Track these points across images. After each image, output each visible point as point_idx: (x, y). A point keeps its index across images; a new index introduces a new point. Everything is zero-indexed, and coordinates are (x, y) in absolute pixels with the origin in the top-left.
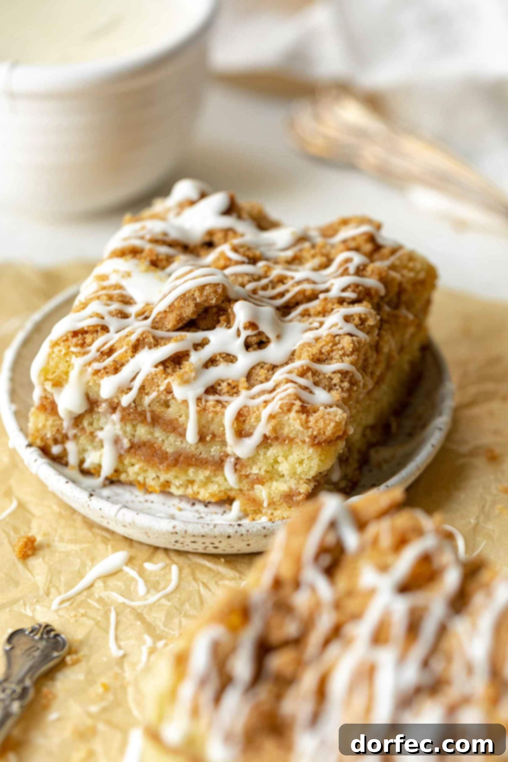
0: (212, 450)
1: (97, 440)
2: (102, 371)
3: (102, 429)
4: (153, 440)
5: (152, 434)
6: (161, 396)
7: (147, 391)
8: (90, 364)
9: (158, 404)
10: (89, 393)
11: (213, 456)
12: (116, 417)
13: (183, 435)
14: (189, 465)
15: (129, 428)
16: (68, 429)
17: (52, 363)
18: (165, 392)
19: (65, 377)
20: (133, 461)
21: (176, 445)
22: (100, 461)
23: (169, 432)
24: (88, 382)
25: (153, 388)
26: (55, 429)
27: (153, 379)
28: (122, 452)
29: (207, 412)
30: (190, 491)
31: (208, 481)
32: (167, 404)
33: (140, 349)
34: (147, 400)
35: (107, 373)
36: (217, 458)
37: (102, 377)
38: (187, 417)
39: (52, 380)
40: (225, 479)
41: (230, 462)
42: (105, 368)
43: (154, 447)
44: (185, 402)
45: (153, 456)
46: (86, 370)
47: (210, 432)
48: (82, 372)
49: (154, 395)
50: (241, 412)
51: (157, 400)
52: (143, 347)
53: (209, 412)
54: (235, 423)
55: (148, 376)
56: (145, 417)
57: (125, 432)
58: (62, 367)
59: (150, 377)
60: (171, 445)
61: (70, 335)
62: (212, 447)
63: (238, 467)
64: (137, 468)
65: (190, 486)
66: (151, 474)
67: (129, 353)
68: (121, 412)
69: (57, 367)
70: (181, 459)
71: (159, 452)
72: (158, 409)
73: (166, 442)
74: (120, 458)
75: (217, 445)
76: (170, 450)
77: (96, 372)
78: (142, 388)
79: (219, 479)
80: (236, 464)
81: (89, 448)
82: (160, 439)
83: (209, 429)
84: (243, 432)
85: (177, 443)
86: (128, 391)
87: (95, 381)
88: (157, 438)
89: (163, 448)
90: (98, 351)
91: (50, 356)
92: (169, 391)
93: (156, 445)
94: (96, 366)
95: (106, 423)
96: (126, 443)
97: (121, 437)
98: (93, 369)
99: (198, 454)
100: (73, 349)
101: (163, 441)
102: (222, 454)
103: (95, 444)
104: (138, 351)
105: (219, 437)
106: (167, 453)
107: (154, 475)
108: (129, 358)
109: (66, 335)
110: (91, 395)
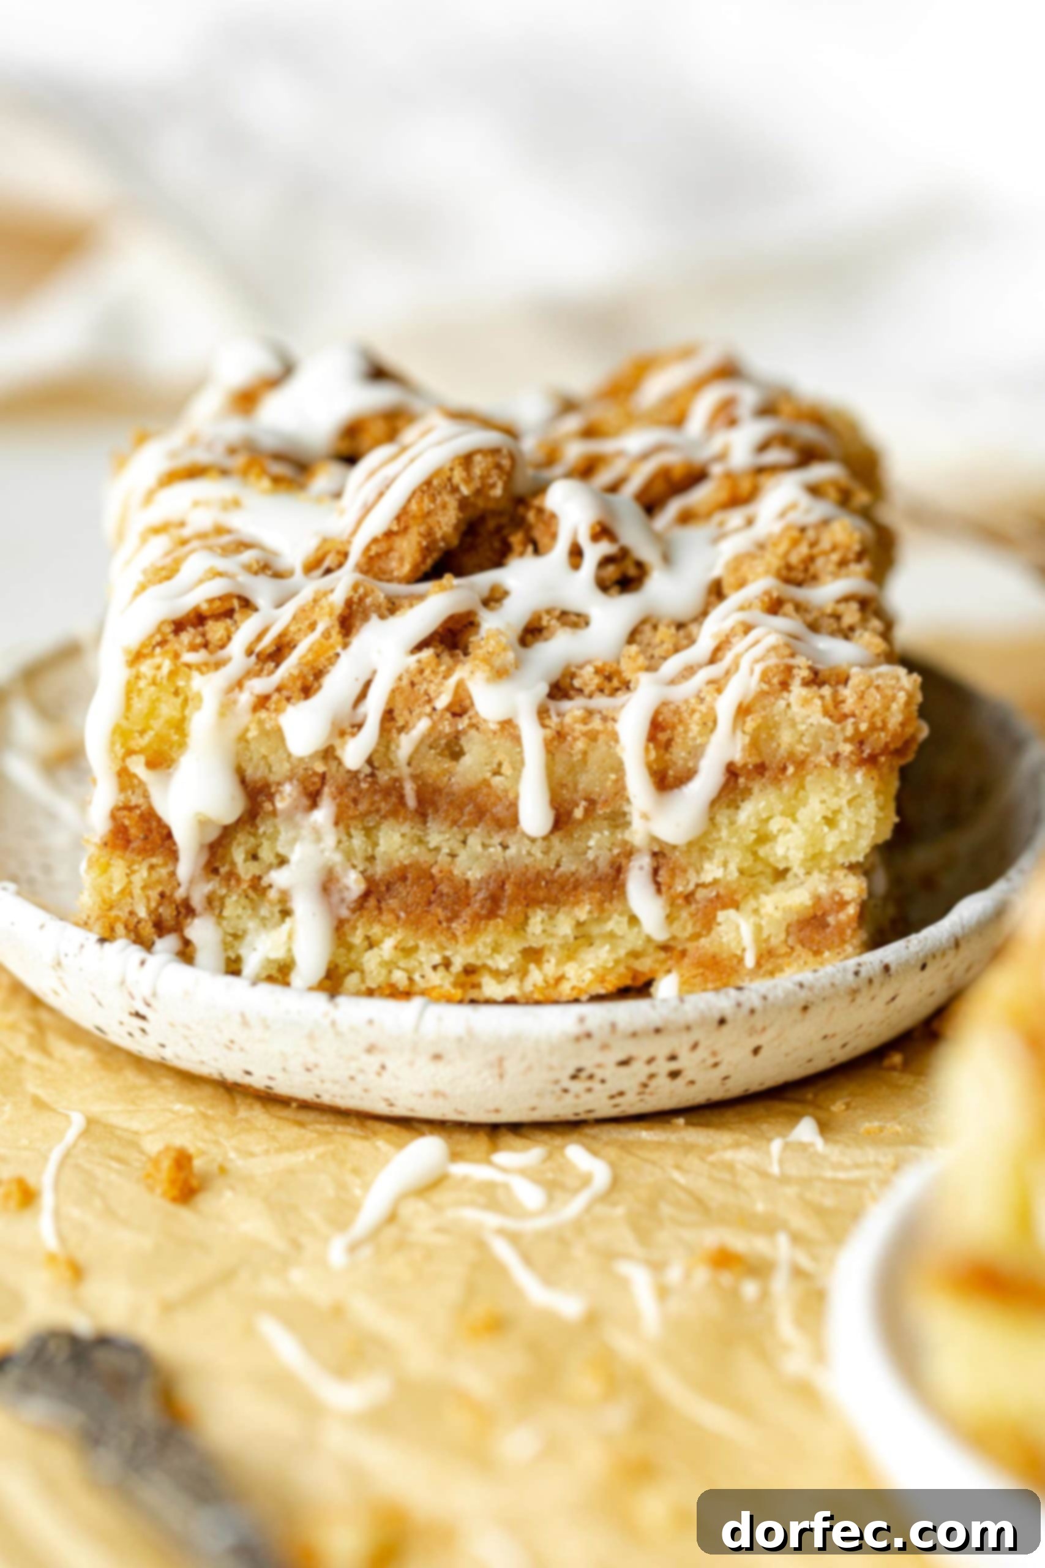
0: (592, 843)
1: (273, 894)
2: (275, 697)
3: (282, 861)
4: (424, 858)
5: (420, 841)
6: (440, 727)
7: (400, 722)
8: (239, 684)
9: (433, 752)
10: (244, 765)
11: (594, 863)
12: (323, 815)
13: (509, 822)
14: (533, 902)
15: (358, 841)
16: (192, 882)
17: (140, 705)
18: (448, 715)
19: (176, 738)
20: (376, 930)
21: (490, 855)
22: (290, 950)
23: (467, 824)
24: (247, 730)
25: (417, 711)
26: (154, 894)
27: (413, 684)
28: (344, 913)
29: (569, 738)
30: (535, 976)
31: (583, 937)
32: (454, 752)
33: (358, 623)
34: (405, 745)
35: (288, 699)
36: (603, 866)
37: (278, 710)
38: (518, 765)
39: (141, 751)
40: (633, 920)
41: (641, 868)
42: (279, 689)
43: (432, 876)
44: (508, 726)
45: (430, 903)
46: (235, 702)
47: (581, 794)
48: (226, 708)
49: (422, 726)
50: (660, 718)
51: (429, 741)
52: (366, 618)
53: (575, 739)
54: (651, 746)
55: (400, 678)
56: (402, 798)
57: (349, 855)
58: (168, 709)
59: (405, 682)
60: (477, 858)
61: (168, 629)
62: (589, 837)
63: (663, 876)
64: (388, 946)
65: (532, 967)
66: (428, 955)
67: (336, 637)
68: (334, 798)
69: (152, 712)
70: (509, 888)
71: (444, 888)
72: (434, 766)
73: (463, 856)
74: (340, 929)
75: (599, 830)
76: (475, 874)
77: (262, 702)
78: (389, 715)
79: (616, 924)
80: (656, 871)
81: (251, 925)
82: (446, 850)
83: (576, 790)
84: (672, 773)
85: (492, 850)
86: (355, 729)
87: (261, 723)
88: (438, 850)
89: (456, 872)
90: (249, 652)
91: (131, 690)
92: (460, 708)
93: (435, 871)
94: (260, 685)
95: (294, 841)
96: (353, 883)
97: (338, 869)
98: (252, 693)
99: (552, 867)
100: (189, 657)
101: (453, 855)
102: (616, 851)
103: (264, 911)
104: (354, 630)
105: (606, 802)
106: (467, 882)
107: (437, 959)
108: (339, 650)
109: (159, 630)
110: (249, 772)
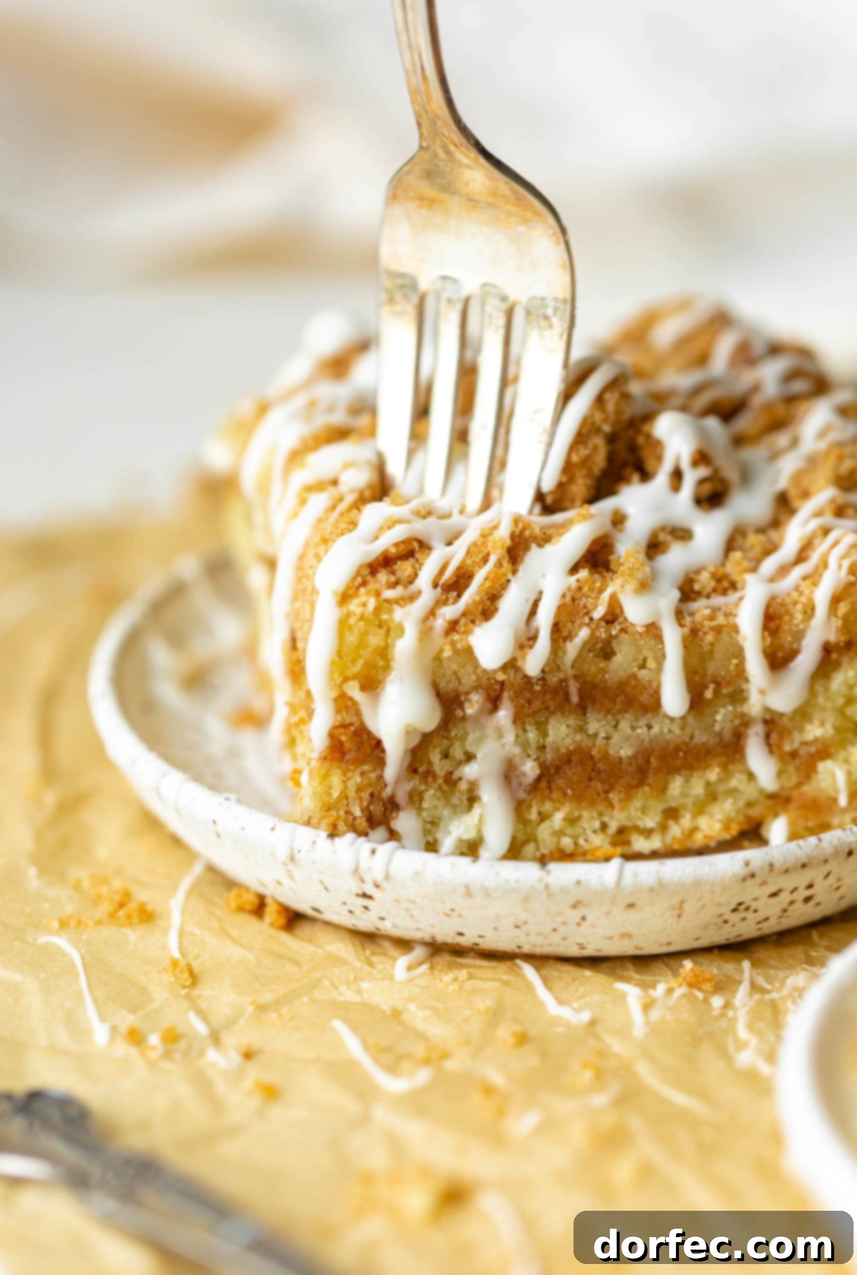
0: (719, 717)
1: (463, 786)
2: (463, 621)
3: (470, 757)
4: (587, 743)
5: (581, 729)
6: (598, 634)
7: (565, 633)
8: (432, 613)
9: (591, 655)
10: (438, 680)
11: (720, 734)
12: (504, 715)
13: (654, 705)
14: (674, 770)
15: (532, 735)
16: (397, 782)
17: (352, 638)
18: (603, 624)
19: (381, 663)
20: (548, 806)
21: (638, 735)
22: (479, 831)
23: (619, 712)
24: (441, 651)
25: (578, 622)
26: (366, 795)
27: (573, 599)
28: (522, 795)
29: (700, 633)
30: (675, 830)
31: (712, 796)
32: (606, 652)
33: (521, 553)
34: (572, 649)
35: (473, 622)
36: (727, 736)
37: (467, 633)
38: (661, 658)
39: (355, 677)
40: (751, 776)
41: (757, 734)
42: (464, 614)
43: (592, 757)
44: (652, 628)
45: (590, 779)
46: (431, 629)
47: (709, 678)
48: (425, 631)
49: (583, 634)
50: (771, 610)
51: (588, 646)
52: (527, 549)
53: (705, 634)
54: (766, 634)
55: (564, 596)
56: (567, 696)
57: (525, 746)
58: (375, 639)
59: (568, 598)
60: (627, 739)
61: (366, 572)
62: (716, 712)
63: (774, 737)
64: (558, 818)
65: (671, 823)
66: (589, 821)
67: (507, 566)
68: (512, 700)
69: (362, 643)
70: (653, 761)
71: (601, 766)
72: (592, 667)
73: (616, 738)
74: (519, 809)
75: (724, 706)
76: (626, 752)
77: (453, 626)
78: (556, 628)
79: (737, 781)
80: (767, 736)
81: (446, 813)
82: (602, 734)
83: (705, 675)
84: (780, 654)
85: (639, 731)
86: (531, 642)
87: (453, 644)
88: (596, 735)
89: (612, 752)
90: (435, 585)
91: (343, 626)
92: (613, 616)
93: (594, 752)
94: (449, 612)
95: (480, 740)
96: (530, 769)
97: (517, 760)
98: (444, 620)
99: (687, 740)
100: (389, 594)
101: (608, 738)
102: (737, 722)
103: (455, 800)
104: (519, 560)
105: (729, 683)
106: (620, 759)
107: (597, 824)
108: (510, 576)
109: (358, 573)
110: (442, 685)
